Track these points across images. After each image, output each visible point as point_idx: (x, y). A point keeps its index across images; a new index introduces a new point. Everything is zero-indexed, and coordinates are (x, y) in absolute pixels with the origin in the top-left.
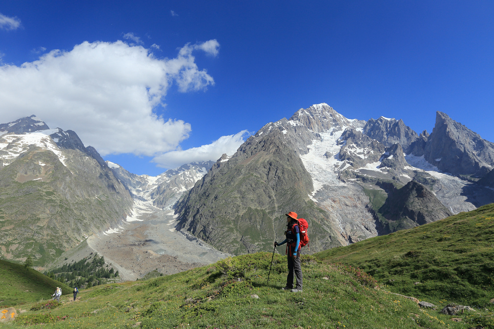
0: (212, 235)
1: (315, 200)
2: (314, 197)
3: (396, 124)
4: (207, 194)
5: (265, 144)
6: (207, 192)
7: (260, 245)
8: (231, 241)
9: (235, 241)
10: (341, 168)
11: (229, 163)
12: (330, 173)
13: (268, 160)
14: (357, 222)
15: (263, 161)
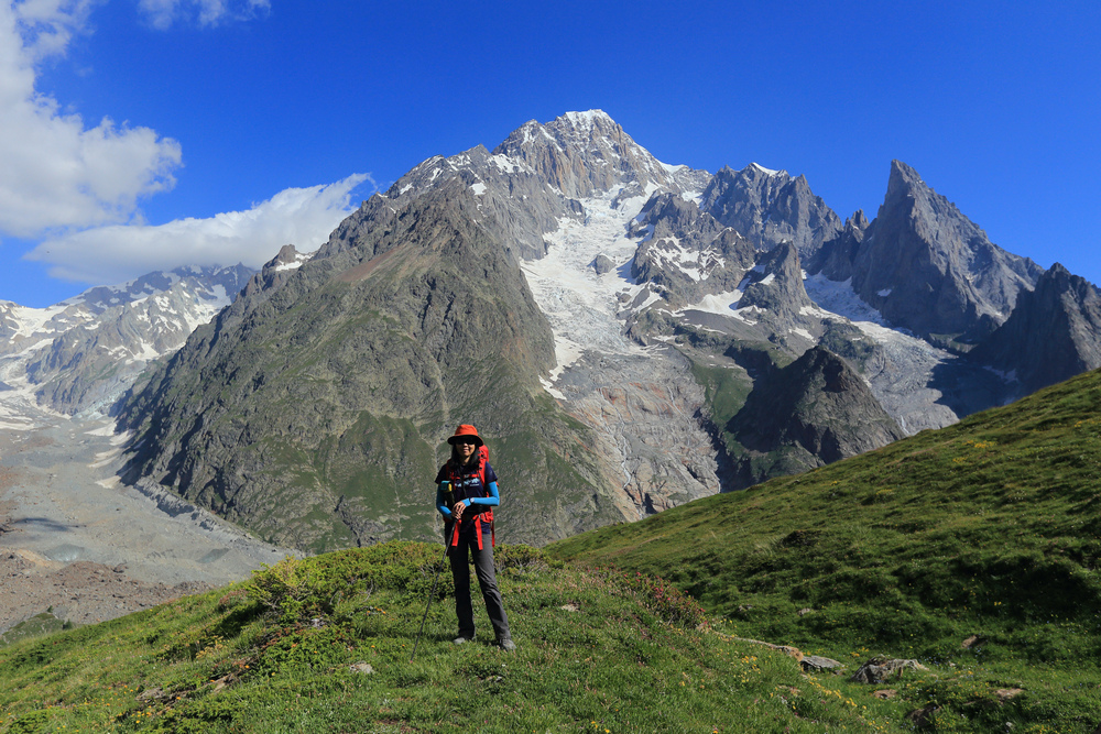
0: (245, 496)
1: (557, 394)
2: (556, 385)
3: (790, 189)
4: (228, 370)
5: (418, 221)
6: (230, 364)
7: (394, 523)
8: (304, 512)
9: (318, 512)
10: (635, 304)
11: (305, 275)
12: (603, 318)
13: (425, 270)
14: (670, 457)
15: (410, 273)
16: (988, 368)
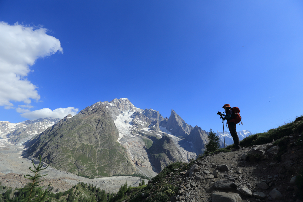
0: (55, 160)
1: (120, 143)
2: (119, 141)
3: (156, 113)
4: (55, 134)
5: (96, 111)
6: (56, 133)
7: (87, 166)
8: (68, 163)
9: (71, 163)
10: (132, 129)
11: (74, 118)
12: (127, 130)
13: (98, 118)
14: (140, 155)
15: (95, 118)
16: (187, 141)
